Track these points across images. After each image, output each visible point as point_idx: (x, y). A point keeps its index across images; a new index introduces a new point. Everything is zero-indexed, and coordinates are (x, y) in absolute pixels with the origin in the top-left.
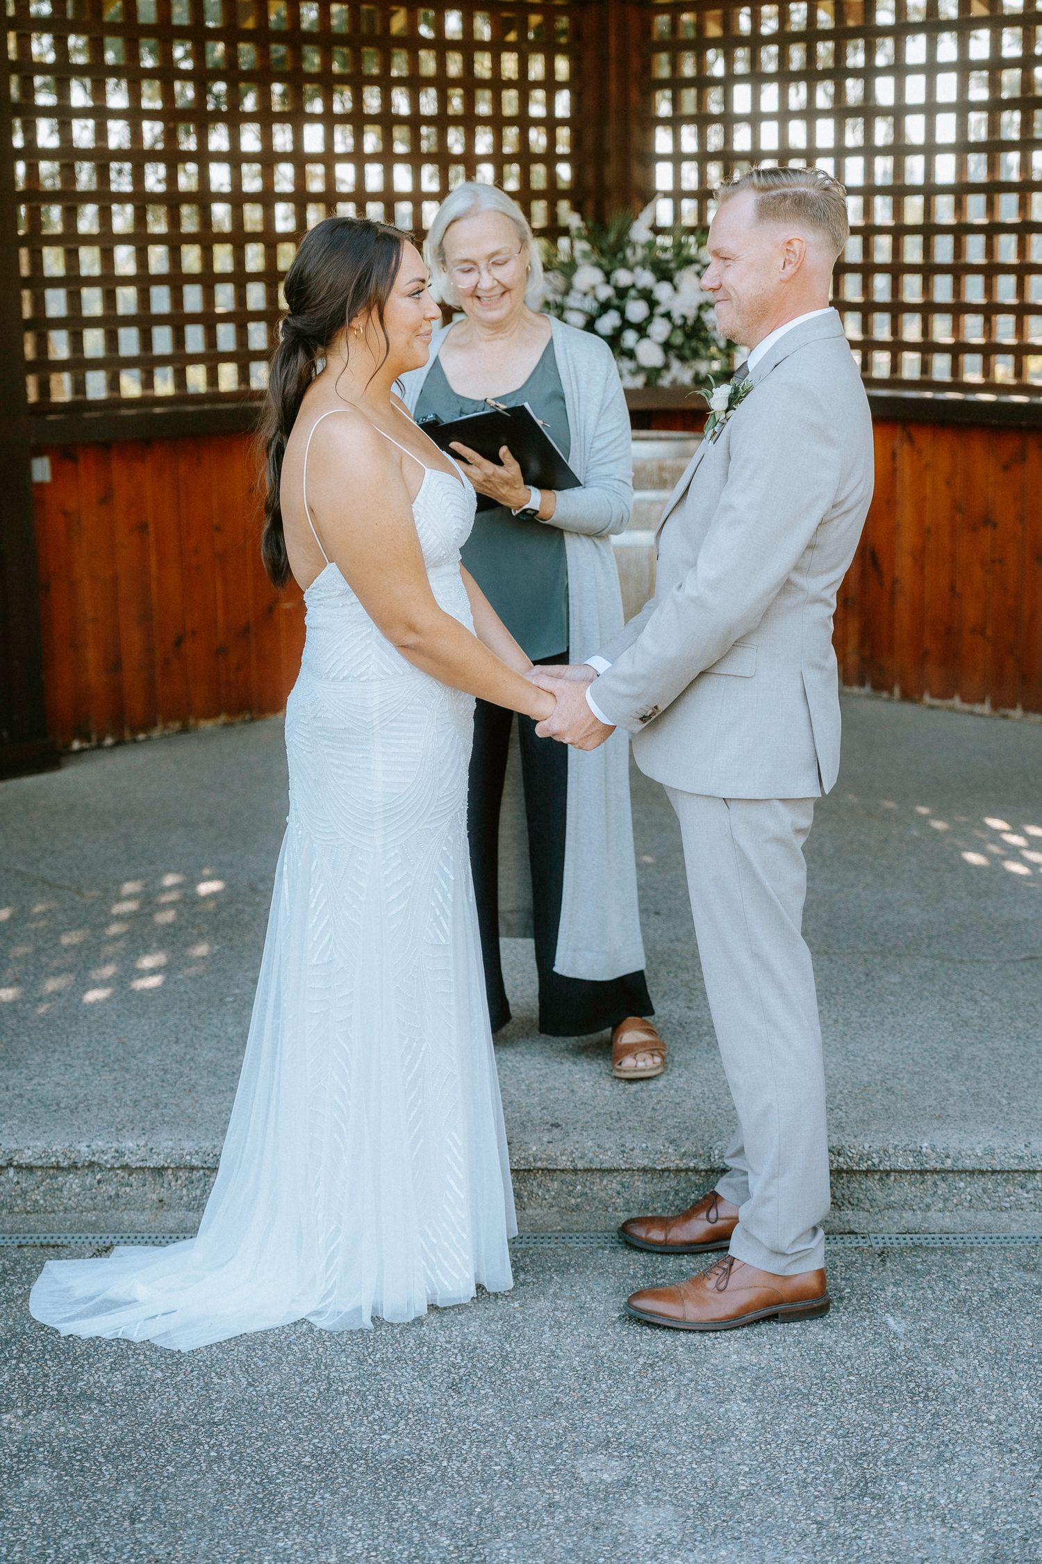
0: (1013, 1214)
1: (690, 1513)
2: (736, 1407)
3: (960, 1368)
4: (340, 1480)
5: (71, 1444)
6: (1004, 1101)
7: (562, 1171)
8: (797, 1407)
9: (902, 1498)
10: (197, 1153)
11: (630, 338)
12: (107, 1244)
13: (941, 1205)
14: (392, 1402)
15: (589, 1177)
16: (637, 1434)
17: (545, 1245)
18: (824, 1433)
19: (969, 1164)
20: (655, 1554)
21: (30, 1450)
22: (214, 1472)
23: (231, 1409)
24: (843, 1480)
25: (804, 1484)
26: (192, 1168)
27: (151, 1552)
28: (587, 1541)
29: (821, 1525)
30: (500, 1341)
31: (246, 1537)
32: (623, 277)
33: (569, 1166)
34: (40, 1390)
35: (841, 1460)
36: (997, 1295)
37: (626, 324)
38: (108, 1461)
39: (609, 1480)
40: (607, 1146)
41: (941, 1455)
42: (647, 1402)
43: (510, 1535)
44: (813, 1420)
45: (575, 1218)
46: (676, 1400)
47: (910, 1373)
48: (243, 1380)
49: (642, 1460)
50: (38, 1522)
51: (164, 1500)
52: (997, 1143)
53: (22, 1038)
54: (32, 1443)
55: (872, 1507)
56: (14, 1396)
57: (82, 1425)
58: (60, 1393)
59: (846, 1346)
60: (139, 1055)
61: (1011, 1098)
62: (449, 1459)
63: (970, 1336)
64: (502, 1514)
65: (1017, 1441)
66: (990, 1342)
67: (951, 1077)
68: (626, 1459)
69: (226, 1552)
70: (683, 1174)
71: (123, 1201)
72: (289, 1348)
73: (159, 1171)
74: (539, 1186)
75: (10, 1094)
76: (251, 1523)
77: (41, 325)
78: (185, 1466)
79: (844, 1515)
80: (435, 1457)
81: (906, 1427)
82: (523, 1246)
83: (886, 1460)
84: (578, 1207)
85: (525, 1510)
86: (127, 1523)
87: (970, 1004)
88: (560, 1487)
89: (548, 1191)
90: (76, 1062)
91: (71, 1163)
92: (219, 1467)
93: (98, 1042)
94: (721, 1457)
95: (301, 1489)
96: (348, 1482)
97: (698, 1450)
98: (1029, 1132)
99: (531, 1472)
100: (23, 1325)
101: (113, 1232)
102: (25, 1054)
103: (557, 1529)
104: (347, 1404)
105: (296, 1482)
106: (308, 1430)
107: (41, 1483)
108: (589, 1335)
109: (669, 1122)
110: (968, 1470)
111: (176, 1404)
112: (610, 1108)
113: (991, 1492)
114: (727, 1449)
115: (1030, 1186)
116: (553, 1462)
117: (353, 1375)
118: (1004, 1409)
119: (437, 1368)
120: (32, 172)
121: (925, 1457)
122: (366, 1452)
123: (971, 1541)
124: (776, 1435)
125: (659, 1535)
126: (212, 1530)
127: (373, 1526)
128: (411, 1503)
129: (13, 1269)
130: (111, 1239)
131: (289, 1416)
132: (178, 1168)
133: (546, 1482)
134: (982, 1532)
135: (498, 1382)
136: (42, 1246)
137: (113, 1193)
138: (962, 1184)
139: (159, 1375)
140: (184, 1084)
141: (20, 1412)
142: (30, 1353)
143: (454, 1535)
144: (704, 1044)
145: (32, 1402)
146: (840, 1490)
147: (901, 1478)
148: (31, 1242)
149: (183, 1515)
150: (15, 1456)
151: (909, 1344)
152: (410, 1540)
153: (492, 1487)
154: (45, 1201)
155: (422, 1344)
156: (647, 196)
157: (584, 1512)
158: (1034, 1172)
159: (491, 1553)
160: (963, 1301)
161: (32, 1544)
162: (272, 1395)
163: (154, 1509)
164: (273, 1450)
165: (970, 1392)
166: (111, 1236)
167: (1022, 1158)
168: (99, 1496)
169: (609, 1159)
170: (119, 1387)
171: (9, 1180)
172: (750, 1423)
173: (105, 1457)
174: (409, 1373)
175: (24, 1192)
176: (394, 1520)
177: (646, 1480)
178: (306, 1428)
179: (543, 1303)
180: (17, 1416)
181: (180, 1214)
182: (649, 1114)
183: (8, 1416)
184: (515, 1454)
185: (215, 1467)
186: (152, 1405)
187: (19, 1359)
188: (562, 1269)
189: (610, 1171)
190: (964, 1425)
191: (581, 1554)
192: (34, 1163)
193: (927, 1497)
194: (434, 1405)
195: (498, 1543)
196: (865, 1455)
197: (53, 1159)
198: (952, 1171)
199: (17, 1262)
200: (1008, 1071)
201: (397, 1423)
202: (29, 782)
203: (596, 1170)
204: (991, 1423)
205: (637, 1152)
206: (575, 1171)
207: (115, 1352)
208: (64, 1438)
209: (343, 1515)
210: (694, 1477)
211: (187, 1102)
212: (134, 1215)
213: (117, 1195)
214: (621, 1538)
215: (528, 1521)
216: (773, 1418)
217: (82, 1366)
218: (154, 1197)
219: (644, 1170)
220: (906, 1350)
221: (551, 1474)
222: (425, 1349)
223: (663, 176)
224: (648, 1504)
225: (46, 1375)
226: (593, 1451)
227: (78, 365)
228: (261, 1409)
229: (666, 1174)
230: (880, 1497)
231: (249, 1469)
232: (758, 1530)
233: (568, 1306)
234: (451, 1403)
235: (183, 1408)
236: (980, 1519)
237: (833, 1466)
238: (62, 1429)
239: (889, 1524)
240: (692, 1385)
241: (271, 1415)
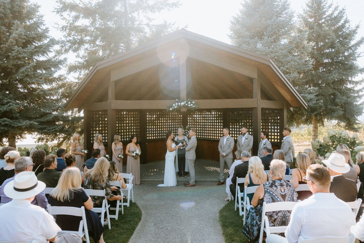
11: (186, 135)
32: (186, 130)
37: (186, 134)
53: (149, 176)
77: (147, 134)
89: (180, 182)
90: (152, 177)
140: (160, 178)
156: (188, 125)
179: (179, 186)
203: (183, 181)
219: (185, 181)
227: (149, 136)
235: (162, 189)
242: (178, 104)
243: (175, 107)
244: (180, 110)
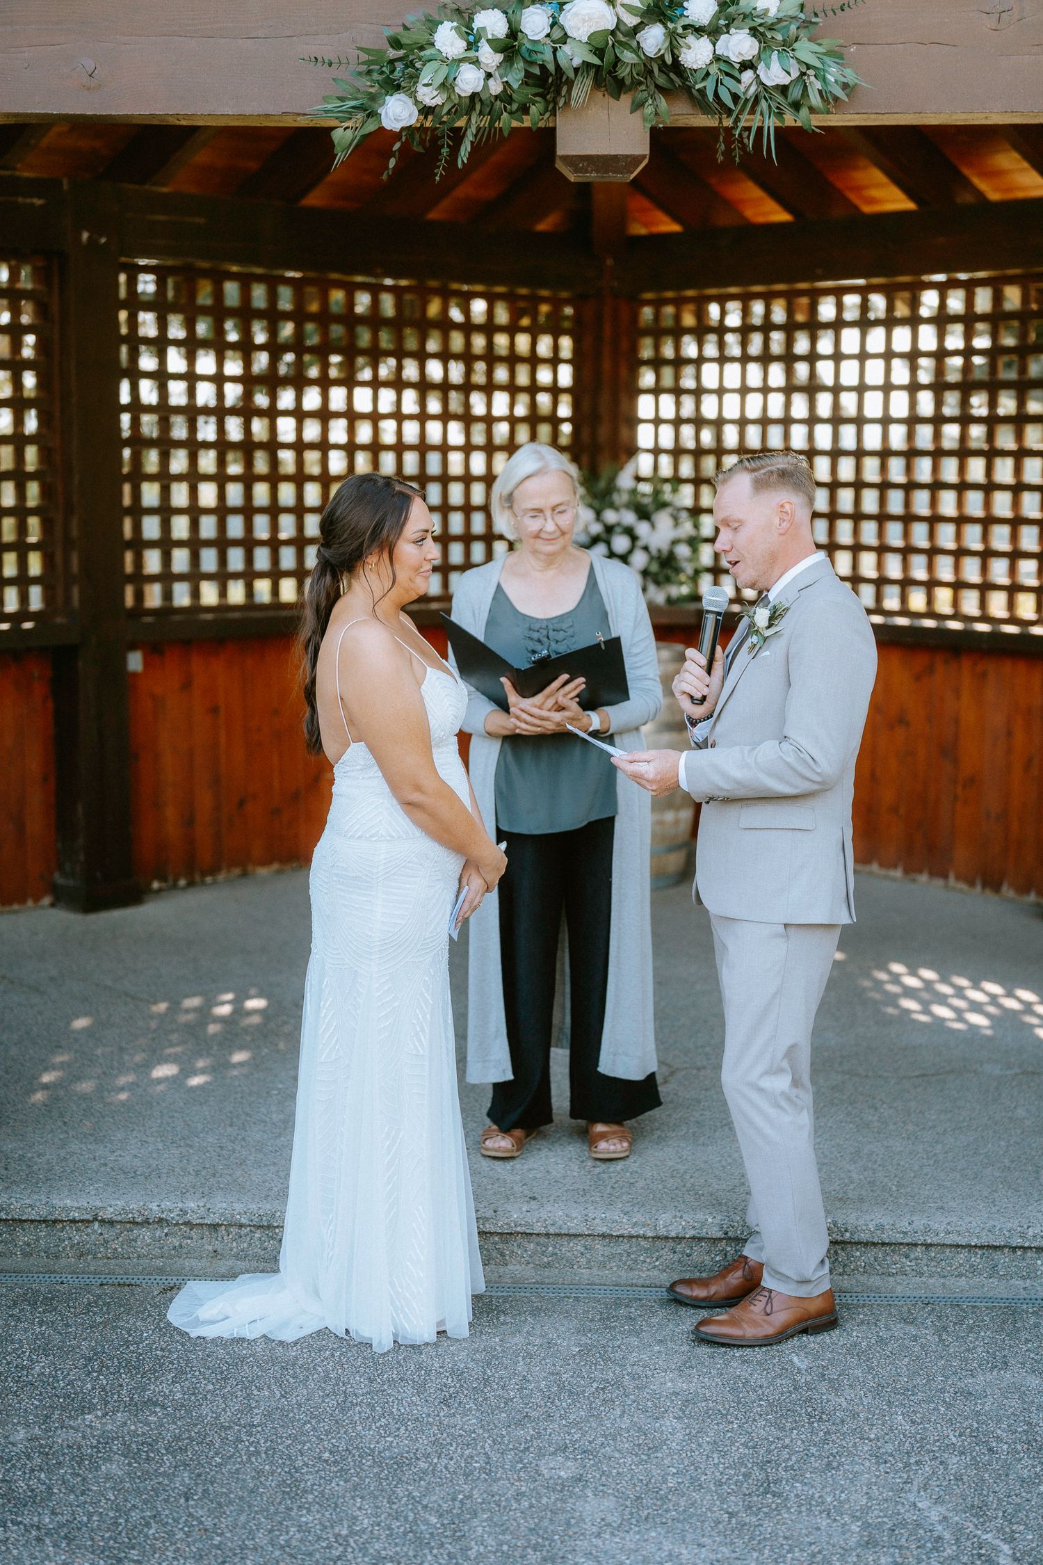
0: (899, 1278)
1: (628, 1503)
2: (669, 1423)
3: (849, 1397)
4: (352, 1471)
5: (140, 1439)
6: (894, 1188)
7: (538, 1235)
8: (717, 1424)
9: (797, 1496)
10: (245, 1213)
12: (172, 1285)
13: (841, 1270)
14: (395, 1413)
15: (558, 1240)
16: (589, 1442)
17: (522, 1294)
18: (737, 1444)
19: (864, 1237)
20: (599, 1533)
21: (106, 1443)
22: (253, 1463)
23: (268, 1414)
24: (750, 1481)
25: (719, 1483)
26: (241, 1226)
27: (201, 1523)
28: (546, 1523)
29: (731, 1515)
30: (483, 1367)
31: (276, 1513)
32: (610, 516)
33: (543, 1231)
34: (116, 1397)
35: (750, 1466)
36: (882, 1341)
38: (168, 1453)
39: (565, 1477)
40: (574, 1216)
41: (829, 1464)
42: (598, 1417)
43: (485, 1516)
44: (729, 1434)
45: (547, 1274)
46: (621, 1416)
47: (809, 1400)
48: (277, 1393)
49: (592, 1462)
50: (113, 1498)
51: (212, 1483)
52: (886, 1221)
53: (107, 1119)
54: (108, 1438)
55: (773, 1502)
56: (95, 1401)
57: (148, 1424)
58: (132, 1399)
59: (759, 1378)
60: (201, 1135)
61: (899, 1186)
62: (439, 1457)
63: (858, 1373)
64: (479, 1500)
65: (891, 1455)
66: (874, 1378)
67: (853, 1167)
68: (580, 1461)
69: (260, 1524)
70: (634, 1240)
71: (185, 1250)
72: (314, 1369)
73: (215, 1227)
74: (519, 1246)
75: (97, 1163)
76: (280, 1503)
77: (139, 545)
78: (230, 1457)
79: (750, 1508)
80: (427, 1456)
81: (803, 1442)
82: (504, 1294)
83: (786, 1467)
84: (549, 1265)
85: (497, 1498)
86: (182, 1501)
87: (872, 1111)
88: (525, 1480)
89: (526, 1251)
90: (150, 1140)
91: (144, 1218)
92: (256, 1459)
93: (168, 1124)
94: (654, 1461)
95: (321, 1478)
96: (358, 1473)
97: (636, 1455)
98: (913, 1213)
99: (503, 1468)
100: (103, 1346)
101: (176, 1275)
102: (109, 1132)
103: (522, 1513)
104: (360, 1413)
105: (317, 1472)
106: (328, 1433)
107: (116, 1468)
108: (554, 1365)
109: (624, 1198)
110: (851, 1476)
111: (224, 1410)
112: (578, 1186)
113: (867, 1493)
114: (660, 1455)
115: (912, 1256)
116: (521, 1461)
117: (365, 1391)
118: (882, 1430)
119: (432, 1387)
120: (135, 423)
121: (817, 1465)
122: (373, 1450)
123: (849, 1530)
124: (700, 1445)
125: (603, 1520)
126: (249, 1507)
127: (377, 1507)
128: (407, 1490)
129: (96, 1302)
130: (175, 1281)
131: (313, 1422)
132: (230, 1225)
133: (515, 1477)
134: (859, 1524)
135: (481, 1399)
136: (119, 1285)
137: (177, 1244)
138: (858, 1254)
139: (211, 1387)
140: (236, 1158)
141: (99, 1413)
142: (108, 1368)
143: (441, 1516)
144: (655, 1137)
145: (109, 1406)
146: (748, 1489)
147: (797, 1481)
148: (110, 1281)
149: (227, 1495)
150: (95, 1447)
151: (809, 1378)
152: (406, 1519)
153: (472, 1480)
154: (123, 1249)
155: (420, 1368)
156: (632, 451)
157: (544, 1500)
158: (916, 1245)
159: (469, 1530)
160: (855, 1345)
161: (107, 1515)
162: (300, 1405)
163: (204, 1490)
164: (299, 1447)
165: (855, 1415)
166: (175, 1278)
167: (905, 1233)
168: (161, 1479)
169: (575, 1226)
170: (178, 1396)
171: (94, 1232)
172: (680, 1435)
173: (166, 1450)
174: (409, 1391)
175: (106, 1242)
176: (394, 1503)
177: (594, 1477)
178: (326, 1431)
179: (519, 1340)
180: (97, 1417)
181: (230, 1263)
182: (608, 1191)
183: (90, 1416)
184: (491, 1455)
185: (253, 1459)
186: (205, 1410)
187: (100, 1372)
188: (536, 1312)
189: (575, 1236)
190: (849, 1442)
191: (541, 1532)
192: (115, 1218)
193: (817, 1495)
194: (429, 1415)
195: (475, 1522)
196: (769, 1462)
197: (130, 1215)
198: (850, 1243)
199: (99, 1297)
200: (898, 1165)
201: (398, 1429)
202: (117, 915)
203: (565, 1234)
204: (871, 1440)
205: (597, 1221)
206: (548, 1235)
207: (176, 1369)
208: (134, 1434)
209: (353, 1498)
210: (632, 1476)
211: (239, 1173)
212: (193, 1263)
213: (181, 1246)
214: (573, 1521)
215: (499, 1506)
216: (698, 1432)
217: (149, 1379)
218: (210, 1248)
219: (603, 1236)
220: (806, 1382)
221: (519, 1471)
222: (423, 1372)
223: (645, 434)
224: (595, 1495)
225: (121, 1386)
226: (554, 1454)
227: (167, 578)
228: (291, 1415)
229: (621, 1239)
230: (779, 1495)
231: (280, 1461)
232: (681, 1518)
233: (538, 1341)
234: (442, 1414)
235: (229, 1413)
236: (858, 1514)
237: (743, 1470)
238: (133, 1428)
239: (786, 1516)
240: (635, 1405)
241: (299, 1420)
242: (514, 33)
243: (469, 81)
244: (548, 136)
